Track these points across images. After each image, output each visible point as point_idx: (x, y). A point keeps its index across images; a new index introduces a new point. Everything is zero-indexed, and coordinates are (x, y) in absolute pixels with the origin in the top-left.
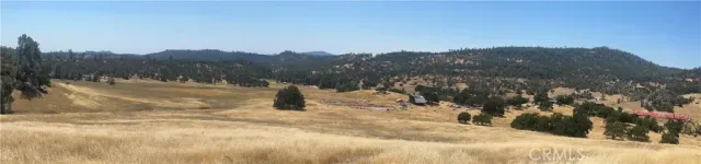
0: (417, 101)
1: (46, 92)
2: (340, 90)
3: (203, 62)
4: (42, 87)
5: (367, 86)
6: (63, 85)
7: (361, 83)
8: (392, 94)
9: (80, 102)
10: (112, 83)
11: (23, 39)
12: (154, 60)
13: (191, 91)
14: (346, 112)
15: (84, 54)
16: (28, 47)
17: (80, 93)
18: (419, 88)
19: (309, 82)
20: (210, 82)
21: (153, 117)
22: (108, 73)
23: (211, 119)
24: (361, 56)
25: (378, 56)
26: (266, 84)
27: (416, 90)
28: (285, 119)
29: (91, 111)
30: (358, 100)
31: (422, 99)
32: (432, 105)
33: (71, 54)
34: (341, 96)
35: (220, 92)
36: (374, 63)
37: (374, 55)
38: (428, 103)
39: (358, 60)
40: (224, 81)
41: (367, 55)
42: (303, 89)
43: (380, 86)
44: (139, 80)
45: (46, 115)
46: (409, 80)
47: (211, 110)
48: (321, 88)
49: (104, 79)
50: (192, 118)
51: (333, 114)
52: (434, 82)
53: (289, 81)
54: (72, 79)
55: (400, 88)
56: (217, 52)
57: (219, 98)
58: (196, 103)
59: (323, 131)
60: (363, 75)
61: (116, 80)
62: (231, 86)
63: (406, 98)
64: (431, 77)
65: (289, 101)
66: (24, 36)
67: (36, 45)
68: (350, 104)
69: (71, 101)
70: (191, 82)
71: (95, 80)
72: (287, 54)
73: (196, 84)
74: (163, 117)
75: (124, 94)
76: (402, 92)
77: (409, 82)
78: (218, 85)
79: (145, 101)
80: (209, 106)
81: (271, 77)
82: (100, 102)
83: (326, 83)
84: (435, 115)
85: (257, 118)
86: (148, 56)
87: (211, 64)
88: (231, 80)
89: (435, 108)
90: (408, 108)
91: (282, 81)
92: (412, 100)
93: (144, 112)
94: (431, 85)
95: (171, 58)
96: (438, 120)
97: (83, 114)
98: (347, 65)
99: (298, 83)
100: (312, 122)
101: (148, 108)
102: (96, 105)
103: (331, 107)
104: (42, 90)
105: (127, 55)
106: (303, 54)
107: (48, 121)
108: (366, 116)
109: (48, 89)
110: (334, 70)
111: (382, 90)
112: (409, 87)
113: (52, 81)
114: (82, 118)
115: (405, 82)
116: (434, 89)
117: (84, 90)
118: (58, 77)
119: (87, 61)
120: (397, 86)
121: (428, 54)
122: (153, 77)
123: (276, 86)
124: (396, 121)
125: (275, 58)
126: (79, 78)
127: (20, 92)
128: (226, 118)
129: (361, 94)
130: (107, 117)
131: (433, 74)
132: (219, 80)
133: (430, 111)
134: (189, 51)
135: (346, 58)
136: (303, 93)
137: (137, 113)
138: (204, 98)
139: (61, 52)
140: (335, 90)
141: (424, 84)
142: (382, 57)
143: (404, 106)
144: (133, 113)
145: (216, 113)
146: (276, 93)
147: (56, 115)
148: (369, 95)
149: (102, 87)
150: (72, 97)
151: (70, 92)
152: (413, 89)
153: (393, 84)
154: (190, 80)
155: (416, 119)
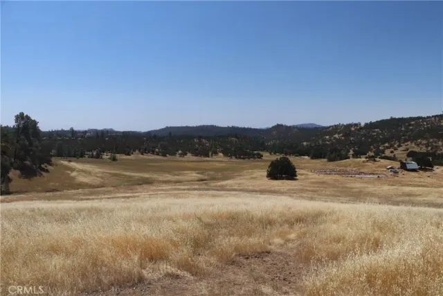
0: (409, 167)
1: (47, 171)
2: (331, 160)
3: (200, 138)
4: (43, 166)
5: (356, 155)
6: (66, 163)
7: (351, 152)
8: (382, 160)
9: (83, 179)
10: (114, 159)
11: (21, 117)
12: (155, 136)
13: (189, 165)
14: (335, 180)
15: (85, 132)
16: (26, 126)
17: (82, 170)
18: (412, 155)
19: (301, 153)
20: (207, 155)
21: (153, 191)
22: (110, 150)
23: (208, 190)
24: (349, 126)
25: (366, 124)
26: (260, 156)
27: (409, 155)
28: (277, 188)
29: (94, 187)
30: (348, 169)
31: (414, 165)
32: (425, 170)
33: (72, 132)
34: (331, 165)
35: (218, 165)
36: (363, 132)
37: (363, 124)
38: (421, 169)
39: (347, 130)
40: (221, 154)
41: (356, 125)
42: (293, 160)
43: (371, 154)
44: (141, 156)
45: (48, 194)
46: (399, 146)
47: (207, 181)
48: (312, 158)
49: (106, 156)
50: (188, 189)
51: (323, 183)
52: (427, 147)
53: (281, 153)
54: (74, 157)
55: (392, 155)
56: (213, 127)
57: (217, 170)
58: (194, 175)
59: (312, 199)
60: (352, 144)
61: (118, 156)
62: (226, 159)
63: (397, 165)
64: (424, 142)
65: (282, 171)
66: (22, 114)
67: (35, 123)
68: (341, 173)
69: (73, 178)
70: (189, 156)
71: (98, 156)
72: (279, 127)
73: (195, 158)
74: (163, 190)
75: (125, 170)
76: (393, 159)
77: (401, 149)
78: (215, 158)
79: (146, 175)
80: (206, 177)
81: (265, 149)
82: (102, 178)
83: (317, 154)
84: (429, 180)
85: (251, 188)
86: (149, 133)
87: (208, 138)
88: (226, 153)
89: (428, 173)
90: (400, 175)
91: (275, 153)
92: (404, 166)
93: (145, 186)
94: (424, 150)
95: (170, 134)
96: (432, 185)
97: (86, 190)
98: (336, 136)
99: (290, 154)
100: (302, 191)
101: (148, 182)
102: (98, 181)
103: (321, 176)
104: (43, 170)
105: (129, 132)
106: (294, 127)
107: (49, 199)
108: (356, 185)
109: (50, 168)
110: (324, 140)
111: (372, 158)
112: (400, 153)
113: (54, 160)
114: (85, 194)
115: (396, 149)
116: (428, 154)
117: (87, 167)
118: (60, 155)
119: (89, 138)
120: (388, 153)
121: (419, 118)
122: (153, 153)
123: (268, 157)
124: (386, 188)
125: (268, 131)
126: (82, 156)
127: (18, 172)
128: (222, 188)
129: (351, 162)
130: (110, 192)
131: (426, 139)
132: (216, 153)
133: (424, 177)
134: (187, 127)
135: (335, 129)
136: (294, 164)
137: (138, 187)
138: (201, 171)
139: (63, 131)
140: (326, 160)
141: (417, 149)
142: (371, 126)
143: (396, 172)
144: (133, 187)
145: (212, 184)
146: (269, 164)
147: (58, 193)
148: (358, 163)
149: (104, 163)
150: (74, 174)
151: (72, 170)
152: (405, 156)
153: (383, 152)
154: (189, 155)
155: (408, 185)
